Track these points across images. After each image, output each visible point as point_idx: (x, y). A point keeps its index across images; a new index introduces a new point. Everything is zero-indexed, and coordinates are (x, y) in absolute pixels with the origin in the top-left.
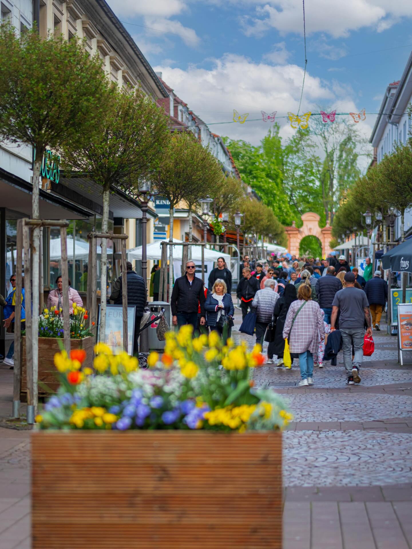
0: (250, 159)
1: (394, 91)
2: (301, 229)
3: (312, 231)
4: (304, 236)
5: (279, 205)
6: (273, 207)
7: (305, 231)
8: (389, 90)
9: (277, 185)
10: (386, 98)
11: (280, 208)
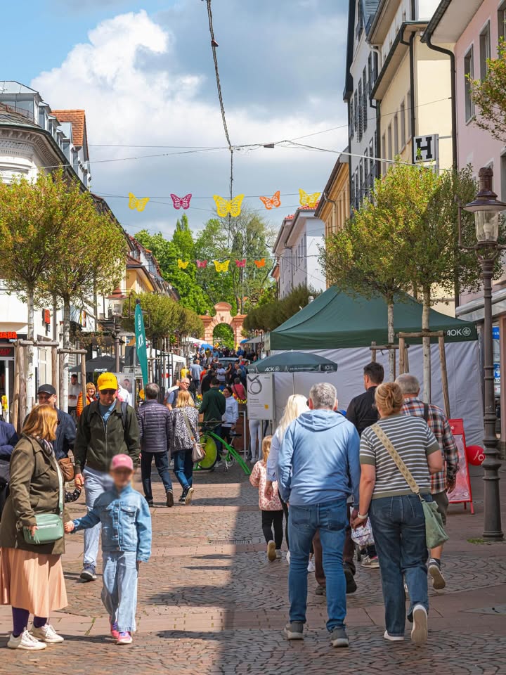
0: (166, 253)
1: (289, 224)
2: (215, 318)
3: (224, 319)
4: (217, 324)
5: (194, 296)
6: (189, 297)
7: (218, 319)
8: (285, 222)
9: (191, 277)
10: (283, 228)
11: (194, 299)
